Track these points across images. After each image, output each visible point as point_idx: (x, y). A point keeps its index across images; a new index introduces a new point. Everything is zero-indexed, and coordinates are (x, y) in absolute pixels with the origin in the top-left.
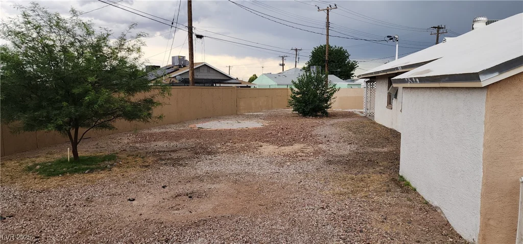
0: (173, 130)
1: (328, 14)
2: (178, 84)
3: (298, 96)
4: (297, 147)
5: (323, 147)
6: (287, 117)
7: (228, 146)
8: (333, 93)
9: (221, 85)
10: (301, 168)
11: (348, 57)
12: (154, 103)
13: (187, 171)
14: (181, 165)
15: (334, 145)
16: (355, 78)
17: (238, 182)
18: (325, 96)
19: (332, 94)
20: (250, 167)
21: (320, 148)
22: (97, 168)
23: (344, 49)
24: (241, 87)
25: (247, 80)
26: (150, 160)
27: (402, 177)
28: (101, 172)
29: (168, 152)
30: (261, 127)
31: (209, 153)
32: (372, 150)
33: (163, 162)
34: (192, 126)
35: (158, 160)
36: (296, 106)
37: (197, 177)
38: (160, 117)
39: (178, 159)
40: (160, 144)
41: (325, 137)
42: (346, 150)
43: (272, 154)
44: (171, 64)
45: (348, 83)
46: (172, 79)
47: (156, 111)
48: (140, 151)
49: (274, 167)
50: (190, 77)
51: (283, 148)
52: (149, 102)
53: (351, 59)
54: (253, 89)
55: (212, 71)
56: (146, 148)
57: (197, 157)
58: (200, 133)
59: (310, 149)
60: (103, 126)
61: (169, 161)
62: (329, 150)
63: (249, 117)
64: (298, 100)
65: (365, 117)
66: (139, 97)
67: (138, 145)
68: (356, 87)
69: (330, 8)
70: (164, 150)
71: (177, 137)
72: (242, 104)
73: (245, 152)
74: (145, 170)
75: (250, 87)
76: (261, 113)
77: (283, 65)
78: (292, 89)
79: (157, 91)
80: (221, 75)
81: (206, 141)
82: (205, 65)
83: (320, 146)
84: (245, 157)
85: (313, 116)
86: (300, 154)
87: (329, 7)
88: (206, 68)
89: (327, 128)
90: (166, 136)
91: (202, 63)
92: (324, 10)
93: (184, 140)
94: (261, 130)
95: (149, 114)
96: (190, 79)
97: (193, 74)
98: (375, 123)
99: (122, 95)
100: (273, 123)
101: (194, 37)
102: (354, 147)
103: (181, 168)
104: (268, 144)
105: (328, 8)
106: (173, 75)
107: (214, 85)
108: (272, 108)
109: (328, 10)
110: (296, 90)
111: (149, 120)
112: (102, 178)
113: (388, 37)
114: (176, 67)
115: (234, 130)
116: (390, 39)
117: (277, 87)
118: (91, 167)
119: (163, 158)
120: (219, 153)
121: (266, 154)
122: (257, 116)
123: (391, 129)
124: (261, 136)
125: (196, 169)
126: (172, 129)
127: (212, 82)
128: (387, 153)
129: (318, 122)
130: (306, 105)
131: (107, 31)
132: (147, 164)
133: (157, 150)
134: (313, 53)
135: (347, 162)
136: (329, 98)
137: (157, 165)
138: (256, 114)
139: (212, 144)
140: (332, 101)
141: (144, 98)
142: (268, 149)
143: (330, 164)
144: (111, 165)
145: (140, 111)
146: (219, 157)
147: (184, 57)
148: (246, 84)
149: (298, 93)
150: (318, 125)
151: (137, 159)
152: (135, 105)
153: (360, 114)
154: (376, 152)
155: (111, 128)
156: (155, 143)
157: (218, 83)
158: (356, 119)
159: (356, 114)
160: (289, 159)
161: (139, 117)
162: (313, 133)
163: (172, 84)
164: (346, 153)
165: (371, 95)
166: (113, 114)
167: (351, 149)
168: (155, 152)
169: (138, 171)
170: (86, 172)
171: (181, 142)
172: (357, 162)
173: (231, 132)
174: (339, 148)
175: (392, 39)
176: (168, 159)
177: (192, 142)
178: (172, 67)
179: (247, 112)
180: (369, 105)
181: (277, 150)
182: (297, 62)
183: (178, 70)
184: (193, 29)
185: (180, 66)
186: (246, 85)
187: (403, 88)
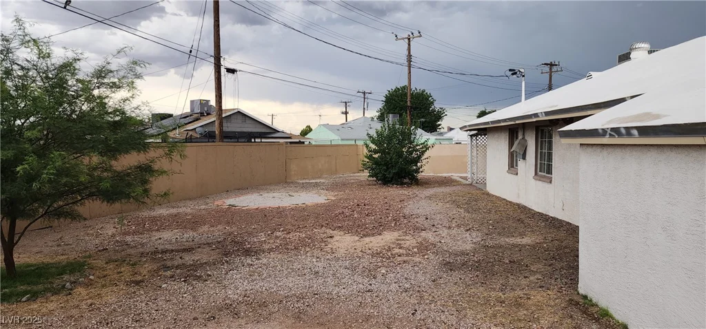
0: (189, 210)
1: (409, 45)
2: (198, 140)
3: (376, 156)
4: (389, 237)
5: (429, 236)
6: (360, 185)
7: (277, 237)
8: (426, 151)
9: (263, 140)
10: (406, 279)
11: (432, 103)
12: (153, 171)
13: (210, 293)
14: (199, 278)
15: (444, 232)
16: (442, 130)
17: (302, 316)
18: (414, 155)
19: (423, 153)
20: (321, 281)
21: (425, 239)
22: (46, 290)
23: (428, 91)
24: (291, 143)
25: (298, 133)
26: (146, 268)
27: (585, 297)
28: (52, 298)
29: (178, 251)
30: (326, 202)
31: (248, 253)
32: (507, 240)
33: (169, 273)
34: (219, 202)
35: (159, 269)
36: (372, 169)
37: (228, 306)
38: (165, 194)
39: (196, 266)
40: (166, 235)
41: (427, 219)
42: (466, 241)
43: (352, 251)
44: (189, 111)
45: (435, 137)
46: (190, 133)
47: (158, 185)
48: (132, 251)
49: (360, 279)
50: (216, 129)
51: (367, 239)
52: (146, 170)
53: (437, 106)
54: (307, 146)
55: (248, 121)
56: (142, 245)
57: (227, 262)
58: (231, 215)
59: (410, 241)
60: (59, 214)
61: (178, 271)
62: (440, 242)
63: (305, 187)
64: (376, 162)
65: (471, 184)
66: (128, 161)
67: (129, 239)
68: (447, 142)
69: (411, 36)
70: (171, 248)
71: (194, 222)
72: (293, 167)
73: (308, 249)
74: (134, 292)
75: (303, 143)
76: (322, 181)
77: (346, 113)
78: (367, 146)
79: (160, 152)
80: (262, 126)
81: (241, 229)
82: (239, 112)
83: (423, 234)
84: (307, 260)
85: (397, 185)
86: (397, 251)
87: (410, 34)
88: (240, 117)
89: (423, 203)
90: (177, 222)
91: (234, 109)
92: (403, 39)
93: (205, 228)
94: (327, 208)
95: (146, 191)
96: (217, 132)
97: (221, 125)
98: (488, 194)
99: (96, 159)
100: (341, 195)
101: (223, 71)
102: (476, 236)
103: (199, 285)
104: (342, 233)
105: (409, 36)
106: (190, 127)
107: (253, 140)
108: (336, 172)
109: (409, 39)
110: (373, 146)
111: (146, 200)
112: (51, 312)
113: (510, 70)
114: (197, 115)
115: (284, 209)
116: (513, 74)
117: (341, 143)
118: (35, 288)
119: (169, 263)
120: (264, 252)
121: (341, 252)
122: (316, 185)
123: (518, 205)
124: (330, 218)
125: (225, 287)
126: (187, 209)
127: (248, 137)
128: (533, 247)
129: (406, 192)
130: (388, 168)
131: (76, 54)
132: (139, 278)
133: (161, 247)
134: (386, 97)
135: (477, 266)
136: (419, 157)
137: (156, 281)
138: (314, 181)
139: (250, 234)
140: (424, 162)
141: (136, 164)
142: (344, 242)
143: (451, 270)
144: (72, 283)
145: (129, 185)
146: (265, 261)
147: (208, 101)
148: (298, 138)
149: (376, 152)
150: (409, 198)
151: (123, 269)
152: (121, 177)
153: (462, 180)
154: (514, 246)
155: (74, 217)
156: (157, 235)
157: (258, 137)
158: (459, 188)
159: (456, 181)
160: (382, 262)
161: (128, 196)
162: (407, 211)
163: (189, 140)
164: (468, 247)
165: (477, 154)
166: (79, 192)
167: (474, 241)
168: (156, 252)
169: (121, 293)
170: (24, 299)
171: (201, 231)
172: (493, 265)
173: (280, 212)
174: (454, 238)
175: (515, 73)
176: (177, 267)
177: (218, 232)
178: (191, 116)
179: (301, 179)
180: (475, 168)
181: (358, 244)
182: (366, 109)
183: (200, 119)
184: (222, 60)
185: (202, 114)
186: (298, 141)
187: (581, 145)
